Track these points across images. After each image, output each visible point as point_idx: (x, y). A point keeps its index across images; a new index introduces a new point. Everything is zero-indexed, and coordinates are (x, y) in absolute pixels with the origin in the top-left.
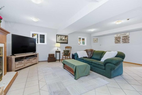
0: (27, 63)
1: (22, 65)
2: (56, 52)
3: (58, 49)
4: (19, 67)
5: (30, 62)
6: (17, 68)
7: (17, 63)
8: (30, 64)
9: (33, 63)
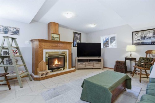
0: (88, 66)
1: (83, 66)
2: (126, 59)
3: (131, 55)
4: (81, 67)
5: (92, 65)
6: (79, 67)
7: (79, 63)
8: (92, 67)
9: (95, 67)
